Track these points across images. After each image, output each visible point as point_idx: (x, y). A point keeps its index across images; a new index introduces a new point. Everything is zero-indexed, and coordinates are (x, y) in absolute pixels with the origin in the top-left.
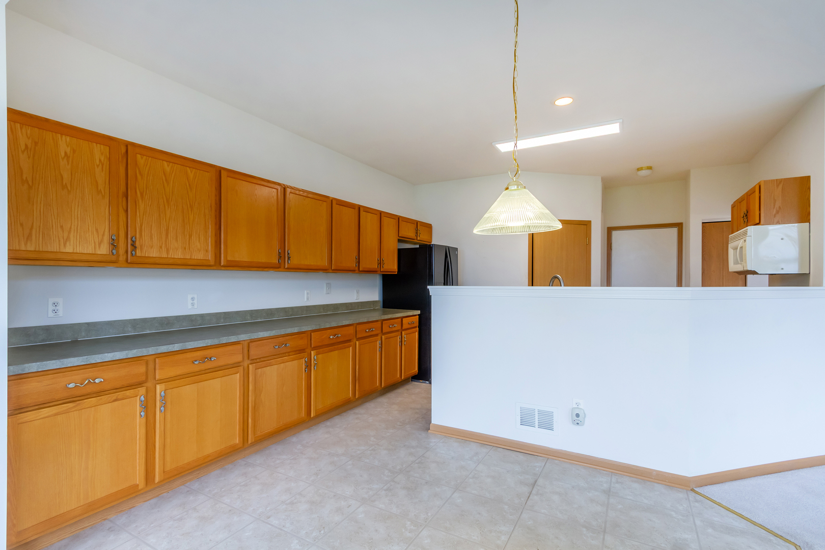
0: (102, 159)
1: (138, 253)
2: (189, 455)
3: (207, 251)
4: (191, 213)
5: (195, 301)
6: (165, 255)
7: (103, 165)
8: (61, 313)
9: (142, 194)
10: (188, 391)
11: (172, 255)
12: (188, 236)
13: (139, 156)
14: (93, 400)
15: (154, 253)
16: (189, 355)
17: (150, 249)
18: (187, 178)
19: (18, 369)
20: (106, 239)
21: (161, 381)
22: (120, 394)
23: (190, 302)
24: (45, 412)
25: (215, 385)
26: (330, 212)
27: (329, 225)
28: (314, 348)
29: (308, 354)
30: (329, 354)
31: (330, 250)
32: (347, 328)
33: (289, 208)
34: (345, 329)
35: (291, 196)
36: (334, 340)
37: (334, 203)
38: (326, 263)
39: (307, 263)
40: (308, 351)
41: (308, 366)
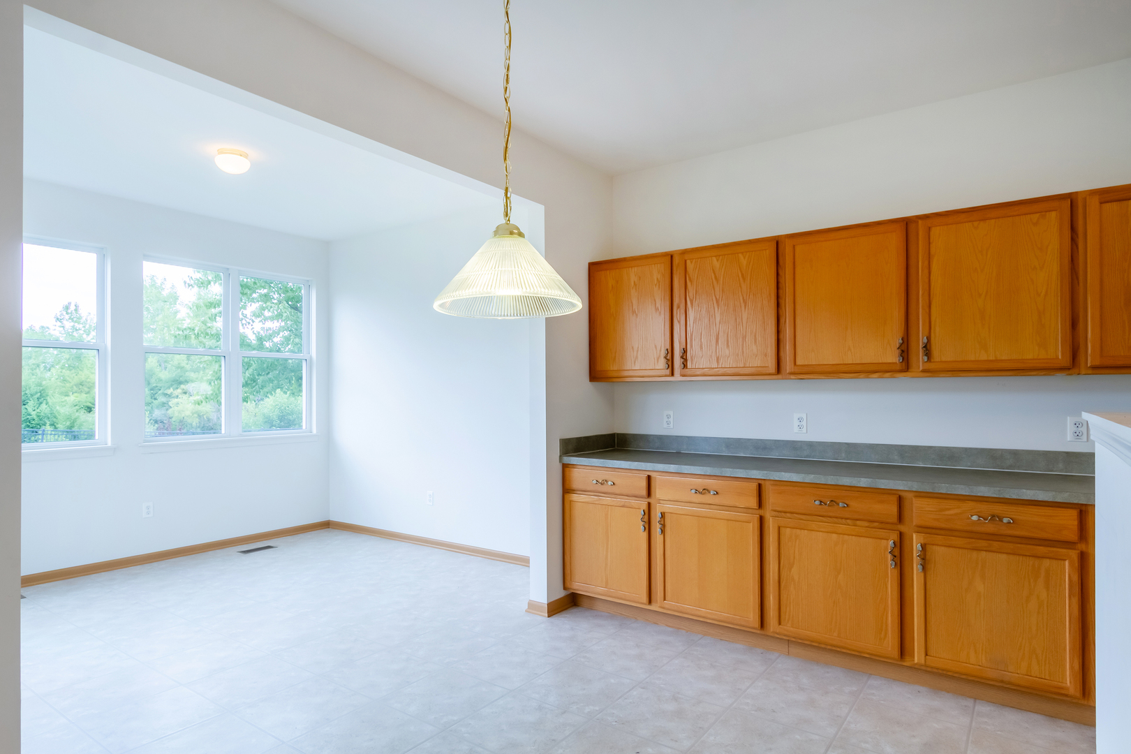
0: (659, 277)
1: (688, 365)
2: (689, 599)
3: (766, 355)
4: (745, 308)
7: (659, 282)
10: (688, 523)
12: (741, 339)
13: (688, 262)
14: (609, 499)
18: (740, 267)
20: (662, 354)
21: (660, 501)
22: (628, 501)
23: (796, 423)
26: (1073, 229)
27: (1073, 260)
28: (922, 529)
29: (901, 535)
30: (975, 554)
31: (1074, 323)
32: (1049, 511)
33: (929, 257)
34: (1034, 510)
35: (936, 231)
36: (990, 528)
37: (1094, 203)
38: (1057, 351)
39: (984, 357)
40: (902, 528)
41: (900, 554)
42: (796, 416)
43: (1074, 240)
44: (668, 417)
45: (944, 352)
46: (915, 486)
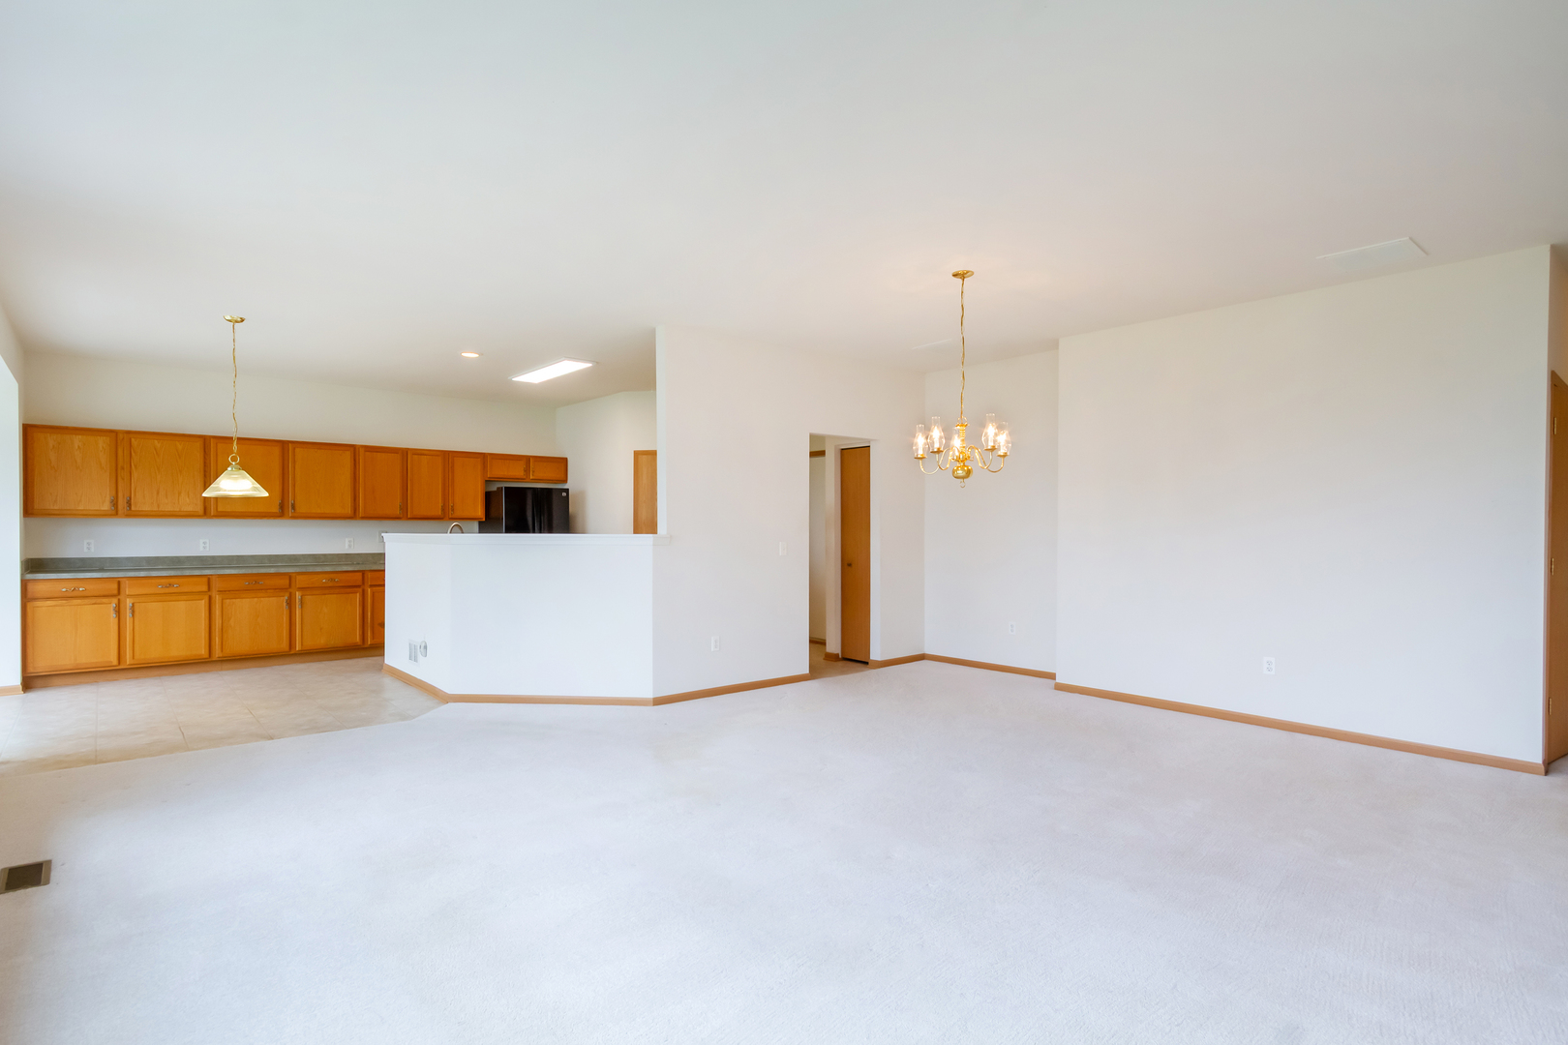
1: (133, 508)
2: (155, 653)
5: (207, 545)
6: (155, 509)
7: (107, 450)
8: (93, 550)
9: (135, 466)
10: (155, 607)
11: (162, 508)
13: (133, 440)
14: (79, 601)
15: (146, 508)
16: (153, 581)
17: (142, 503)
19: (29, 576)
20: (108, 499)
21: (130, 596)
22: (99, 600)
24: (49, 603)
25: (181, 606)
26: (355, 460)
27: (355, 473)
28: (300, 589)
29: (290, 594)
30: (323, 597)
31: (355, 499)
32: (351, 574)
33: (294, 462)
34: (347, 574)
35: (297, 450)
36: (330, 584)
37: (362, 451)
38: (349, 511)
39: (319, 511)
40: (291, 590)
41: (290, 603)
42: (201, 541)
43: (355, 465)
44: (89, 544)
45: (301, 509)
46: (298, 570)
